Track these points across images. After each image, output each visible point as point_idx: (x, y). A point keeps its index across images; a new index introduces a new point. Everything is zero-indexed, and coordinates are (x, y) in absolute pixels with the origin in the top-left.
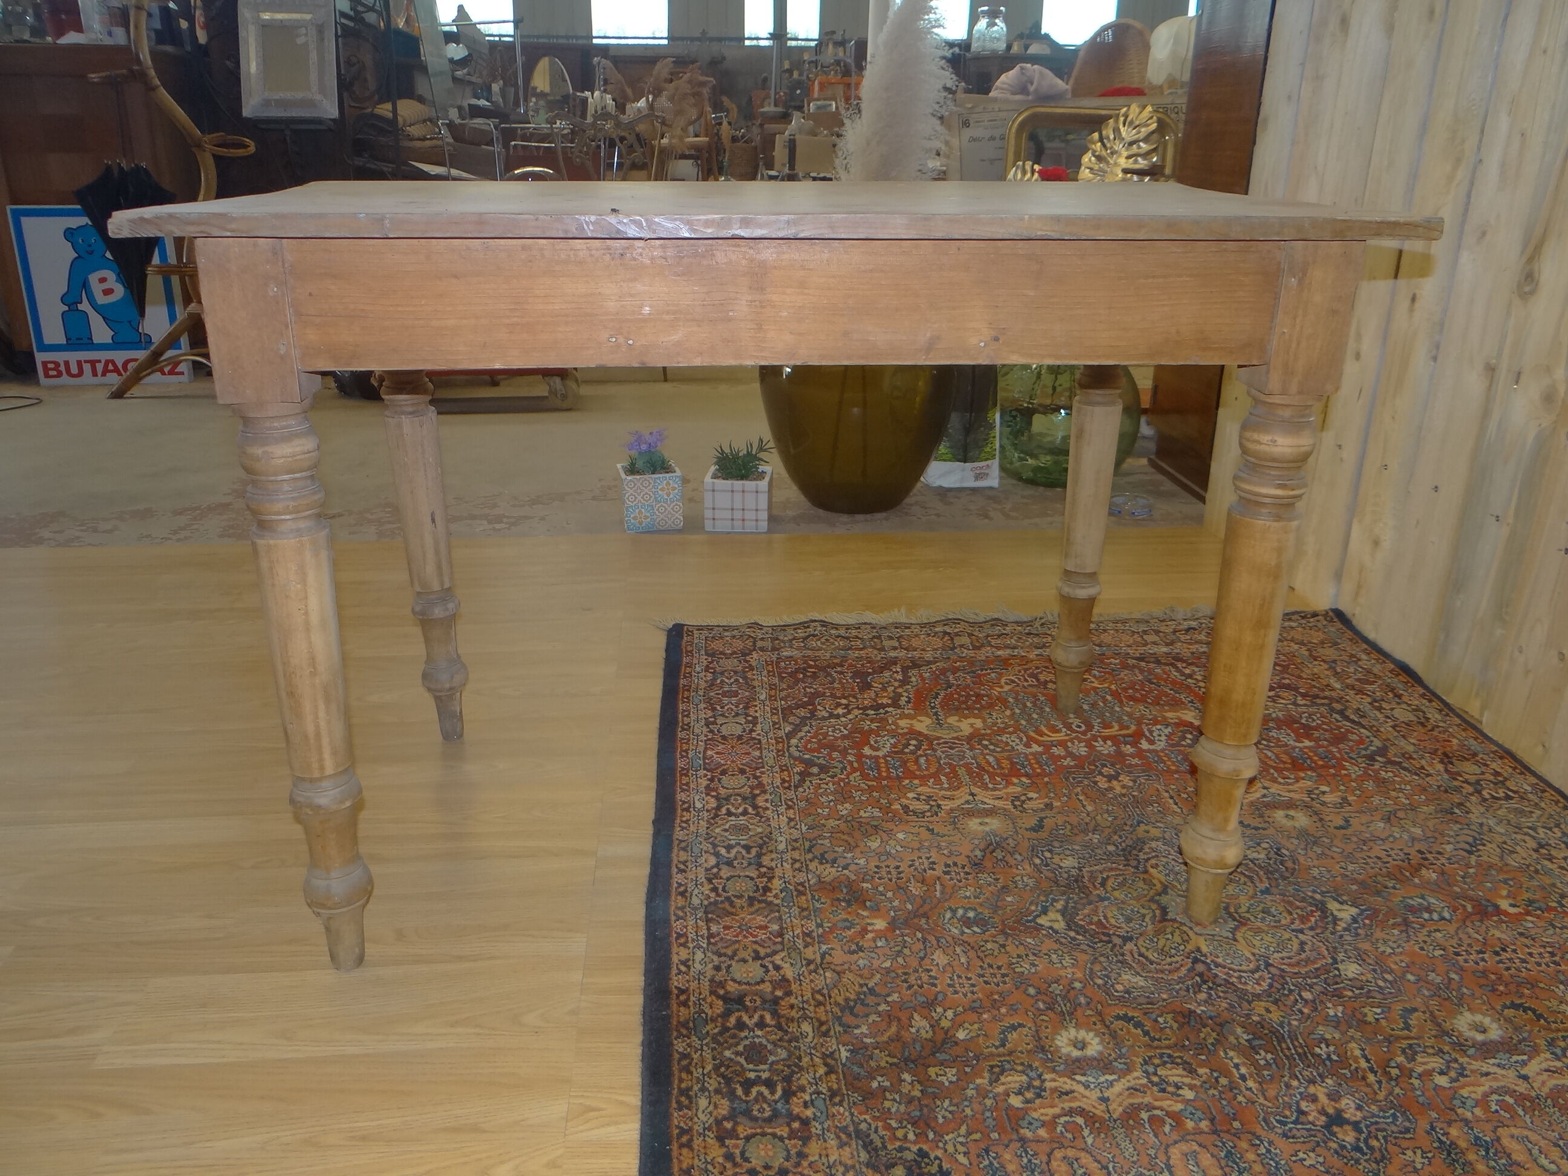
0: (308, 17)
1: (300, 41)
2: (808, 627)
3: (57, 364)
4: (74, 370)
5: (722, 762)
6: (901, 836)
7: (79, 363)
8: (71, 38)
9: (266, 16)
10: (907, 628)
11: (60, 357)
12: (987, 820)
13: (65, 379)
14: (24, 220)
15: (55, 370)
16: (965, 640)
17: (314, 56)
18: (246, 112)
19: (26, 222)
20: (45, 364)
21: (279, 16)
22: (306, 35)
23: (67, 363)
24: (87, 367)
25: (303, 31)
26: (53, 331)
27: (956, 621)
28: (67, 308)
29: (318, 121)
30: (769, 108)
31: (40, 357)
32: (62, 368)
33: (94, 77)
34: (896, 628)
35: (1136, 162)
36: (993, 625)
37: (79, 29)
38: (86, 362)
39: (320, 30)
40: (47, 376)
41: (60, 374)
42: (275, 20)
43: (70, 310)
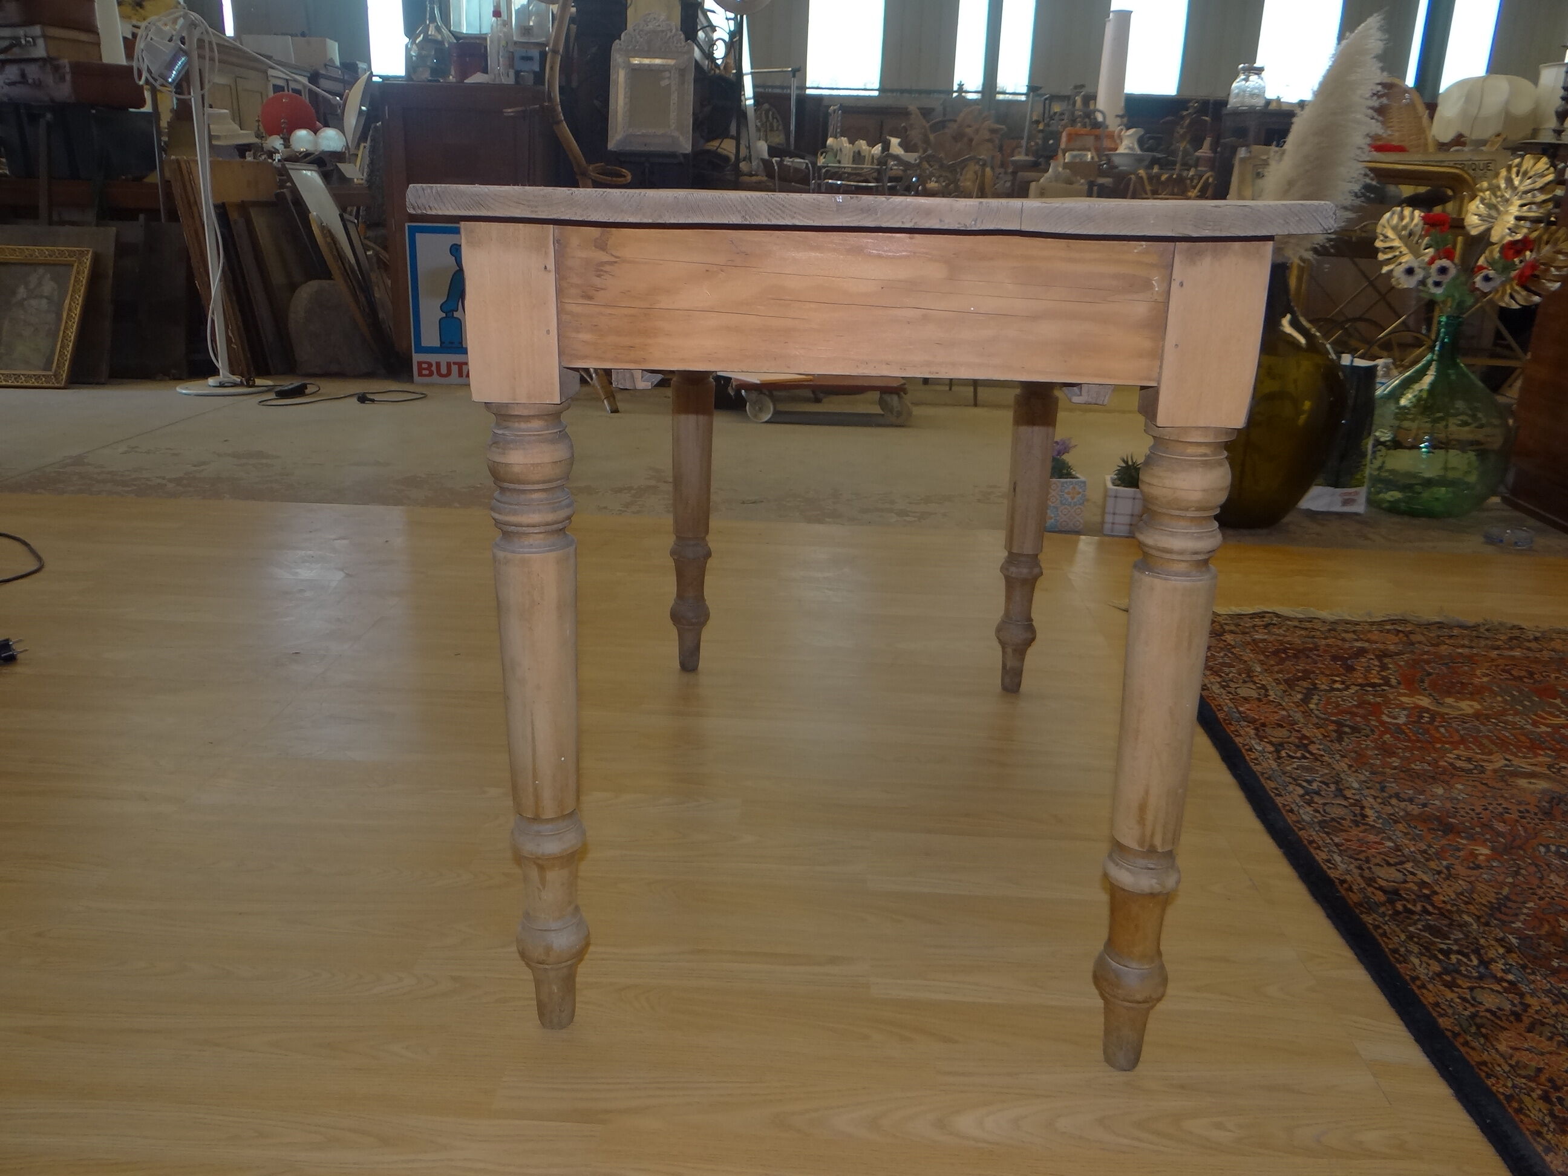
0: (671, 62)
1: (664, 83)
2: (1263, 617)
3: (430, 365)
4: (444, 371)
5: (1257, 717)
6: (1459, 786)
7: (449, 365)
8: (478, 78)
9: (636, 61)
10: (1357, 624)
11: (432, 358)
12: (1532, 781)
13: (435, 378)
14: (418, 236)
15: (428, 370)
16: (1420, 638)
17: (674, 97)
18: (611, 145)
19: (419, 237)
20: (420, 364)
21: (646, 61)
22: (669, 78)
23: (438, 364)
24: (455, 368)
25: (667, 74)
26: (430, 336)
27: (1404, 621)
28: (444, 315)
29: (673, 155)
30: (1020, 157)
31: (417, 358)
32: (434, 368)
33: (509, 111)
34: (1347, 624)
35: (1530, 210)
36: (1439, 628)
37: (485, 71)
38: (455, 363)
39: (682, 72)
40: (420, 374)
41: (431, 374)
42: (645, 65)
43: (446, 317)
